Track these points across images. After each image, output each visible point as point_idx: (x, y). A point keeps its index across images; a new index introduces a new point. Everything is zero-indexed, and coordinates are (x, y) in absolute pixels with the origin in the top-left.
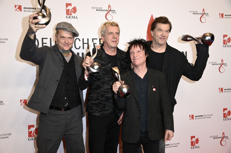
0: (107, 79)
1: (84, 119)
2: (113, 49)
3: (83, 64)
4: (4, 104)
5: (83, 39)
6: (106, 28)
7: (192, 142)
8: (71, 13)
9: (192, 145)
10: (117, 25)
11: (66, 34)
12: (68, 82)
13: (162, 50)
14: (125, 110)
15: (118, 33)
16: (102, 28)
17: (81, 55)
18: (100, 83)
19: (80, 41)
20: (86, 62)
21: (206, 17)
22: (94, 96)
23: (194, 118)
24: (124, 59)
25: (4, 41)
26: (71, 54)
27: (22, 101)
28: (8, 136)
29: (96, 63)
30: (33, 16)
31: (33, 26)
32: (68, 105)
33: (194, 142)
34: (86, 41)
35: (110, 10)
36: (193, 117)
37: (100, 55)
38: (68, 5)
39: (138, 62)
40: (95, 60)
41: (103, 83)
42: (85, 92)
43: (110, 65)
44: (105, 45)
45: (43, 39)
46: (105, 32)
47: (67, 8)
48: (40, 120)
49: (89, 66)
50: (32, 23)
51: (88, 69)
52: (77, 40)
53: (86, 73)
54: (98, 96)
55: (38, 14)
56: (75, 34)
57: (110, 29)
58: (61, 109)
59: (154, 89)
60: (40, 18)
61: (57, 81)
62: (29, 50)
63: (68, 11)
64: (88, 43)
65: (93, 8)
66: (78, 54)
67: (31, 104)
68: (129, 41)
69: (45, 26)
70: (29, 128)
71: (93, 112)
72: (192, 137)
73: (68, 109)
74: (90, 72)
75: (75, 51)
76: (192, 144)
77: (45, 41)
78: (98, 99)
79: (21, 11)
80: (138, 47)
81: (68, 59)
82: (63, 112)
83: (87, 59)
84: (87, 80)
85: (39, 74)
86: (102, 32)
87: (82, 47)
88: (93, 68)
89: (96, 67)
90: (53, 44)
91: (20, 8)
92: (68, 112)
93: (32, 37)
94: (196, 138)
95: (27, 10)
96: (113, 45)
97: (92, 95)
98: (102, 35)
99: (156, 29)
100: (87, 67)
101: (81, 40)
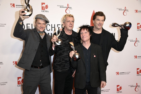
0: (66, 49)
1: (52, 74)
2: (70, 31)
3: (52, 40)
5: (52, 25)
6: (66, 18)
7: (118, 89)
8: (44, 8)
9: (117, 90)
10: (73, 17)
11: (41, 22)
12: (42, 51)
13: (99, 32)
14: (76, 68)
15: (73, 21)
16: (64, 18)
17: (50, 35)
18: (62, 52)
20: (54, 39)
22: (58, 59)
23: (119, 74)
24: (76, 37)
25: (4, 25)
26: (44, 34)
28: (5, 83)
29: (59, 40)
30: (22, 11)
31: (22, 17)
33: (119, 89)
34: (53, 26)
35: (68, 7)
37: (62, 35)
38: (43, 4)
39: (85, 39)
40: (59, 38)
41: (64, 52)
42: (52, 57)
43: (68, 41)
44: (65, 28)
45: (27, 24)
46: (65, 21)
47: (42, 6)
48: (25, 74)
49: (55, 41)
50: (21, 15)
51: (55, 43)
53: (54, 45)
55: (25, 9)
56: (47, 22)
57: (68, 19)
58: (38, 68)
59: (95, 56)
60: (26, 12)
61: (36, 50)
62: (19, 32)
63: (42, 7)
65: (58, 6)
67: (20, 64)
68: (80, 26)
69: (29, 17)
70: (18, 79)
71: (57, 70)
72: (118, 86)
73: (42, 67)
75: (47, 32)
76: (118, 90)
79: (14, 7)
80: (86, 30)
81: (42, 37)
82: (39, 69)
83: (54, 37)
84: (54, 49)
85: (25, 46)
86: (64, 21)
88: (58, 43)
89: (60, 42)
90: (34, 27)
91: (14, 5)
92: (42, 69)
93: (21, 23)
94: (120, 86)
96: (70, 28)
97: (56, 59)
98: (63, 23)
99: (96, 19)
100: (54, 42)
101: (51, 25)
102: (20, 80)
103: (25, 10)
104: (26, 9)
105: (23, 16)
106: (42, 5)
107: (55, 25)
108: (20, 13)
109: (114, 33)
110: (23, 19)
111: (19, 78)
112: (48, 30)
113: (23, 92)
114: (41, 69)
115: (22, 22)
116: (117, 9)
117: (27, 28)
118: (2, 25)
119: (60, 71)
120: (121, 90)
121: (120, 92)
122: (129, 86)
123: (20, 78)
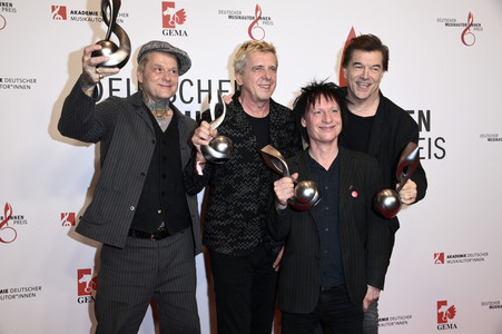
0: (247, 172)
3: (195, 139)
4: (26, 222)
5: (199, 81)
6: (248, 56)
7: (440, 315)
8: (173, 23)
9: (440, 321)
10: (272, 50)
12: (164, 176)
18: (232, 181)
19: (192, 85)
21: (475, 32)
22: (220, 209)
23: (446, 259)
25: (28, 84)
26: (170, 113)
27: (66, 217)
28: (33, 292)
30: (91, 49)
31: (91, 71)
32: (165, 227)
33: (445, 315)
34: (204, 86)
35: (260, 18)
36: (441, 257)
37: (234, 118)
43: (253, 140)
46: (245, 65)
49: (206, 143)
50: (90, 65)
52: (187, 84)
53: (200, 158)
54: (227, 211)
58: (148, 237)
59: (354, 194)
61: (142, 174)
63: (166, 19)
64: (209, 91)
65: (221, 12)
66: (188, 113)
67: (85, 226)
69: (117, 69)
70: (80, 276)
71: (217, 246)
72: (441, 304)
73: (164, 235)
74: (208, 157)
76: (441, 319)
77: (115, 85)
78: (229, 217)
79: (65, 18)
81: (164, 124)
82: (152, 243)
87: (196, 99)
92: (164, 242)
93: (89, 92)
94: (449, 306)
95: (78, 16)
97: (213, 208)
99: (350, 64)
102: (87, 279)
103: (104, 46)
104: (108, 43)
105: (97, 66)
106: (164, 9)
107: (210, 81)
108: (86, 59)
109: (428, 112)
110: (95, 77)
111: (81, 273)
112: (187, 99)
113: (96, 323)
114: (160, 242)
115: (92, 88)
116: (439, 20)
117: (111, 94)
118: (22, 84)
119: (226, 251)
120: (452, 317)
121: (450, 327)
122: (483, 304)
123: (88, 272)
